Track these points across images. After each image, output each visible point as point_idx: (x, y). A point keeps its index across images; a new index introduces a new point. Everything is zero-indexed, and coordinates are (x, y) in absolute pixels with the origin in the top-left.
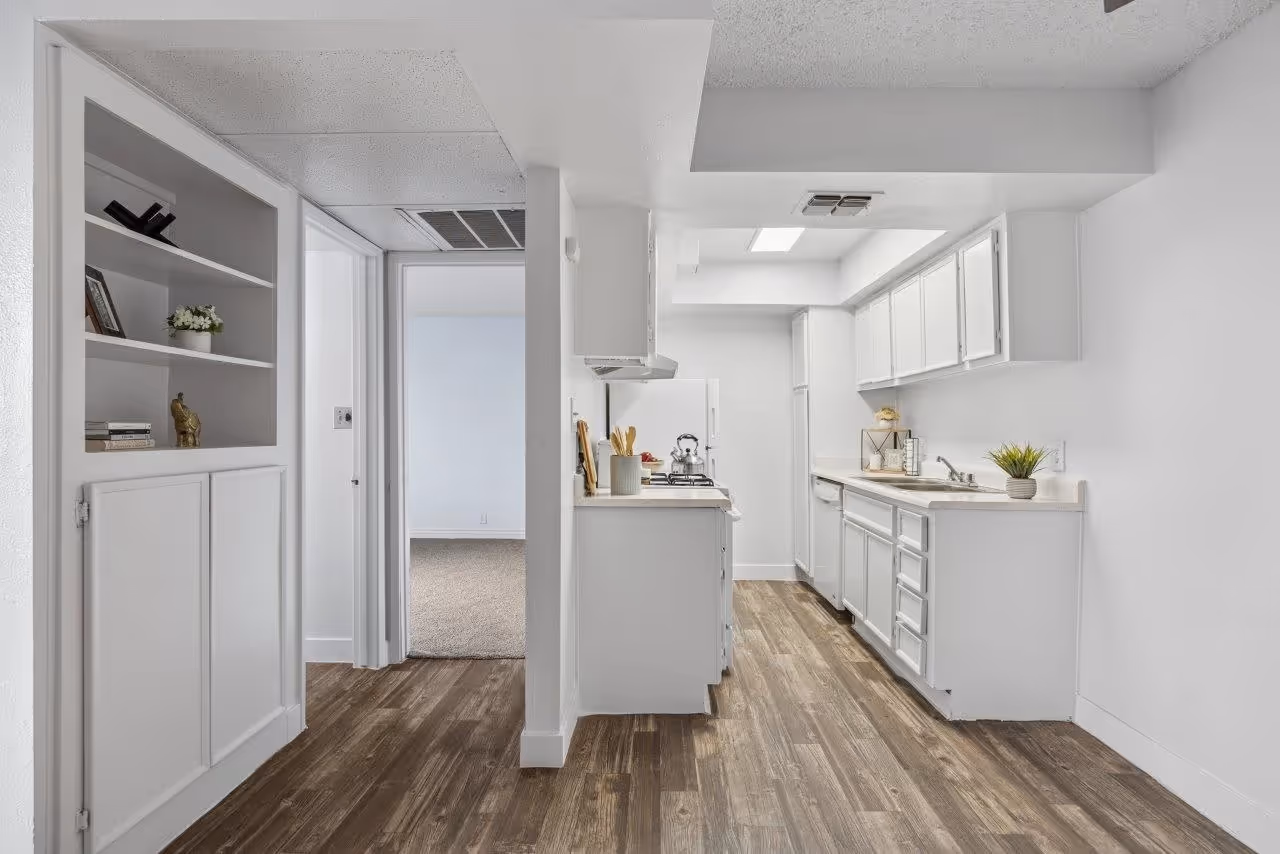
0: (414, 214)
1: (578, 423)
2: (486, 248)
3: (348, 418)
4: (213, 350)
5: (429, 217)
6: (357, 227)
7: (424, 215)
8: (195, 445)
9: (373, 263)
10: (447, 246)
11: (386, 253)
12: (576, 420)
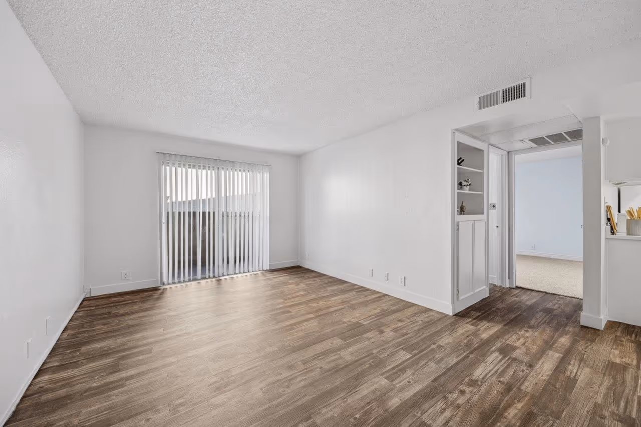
0: (527, 141)
1: (607, 207)
2: (553, 143)
3: (494, 206)
4: (469, 190)
5: (531, 140)
6: (503, 148)
7: (529, 140)
8: (464, 214)
9: (504, 157)
10: (535, 145)
11: (508, 152)
12: (606, 205)
